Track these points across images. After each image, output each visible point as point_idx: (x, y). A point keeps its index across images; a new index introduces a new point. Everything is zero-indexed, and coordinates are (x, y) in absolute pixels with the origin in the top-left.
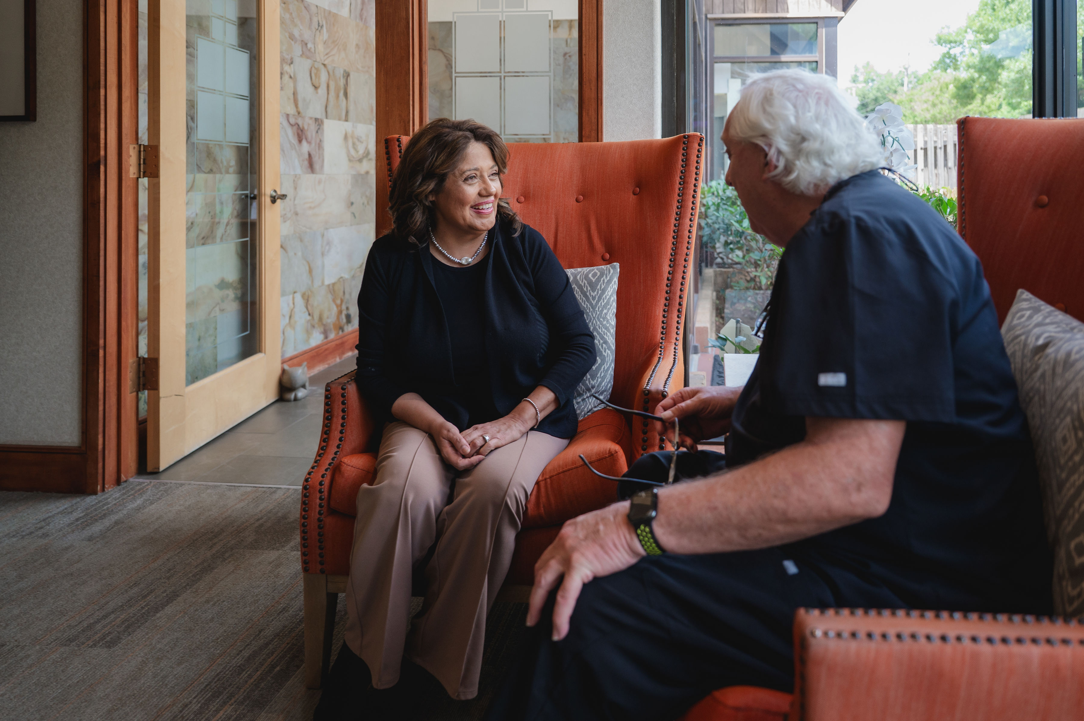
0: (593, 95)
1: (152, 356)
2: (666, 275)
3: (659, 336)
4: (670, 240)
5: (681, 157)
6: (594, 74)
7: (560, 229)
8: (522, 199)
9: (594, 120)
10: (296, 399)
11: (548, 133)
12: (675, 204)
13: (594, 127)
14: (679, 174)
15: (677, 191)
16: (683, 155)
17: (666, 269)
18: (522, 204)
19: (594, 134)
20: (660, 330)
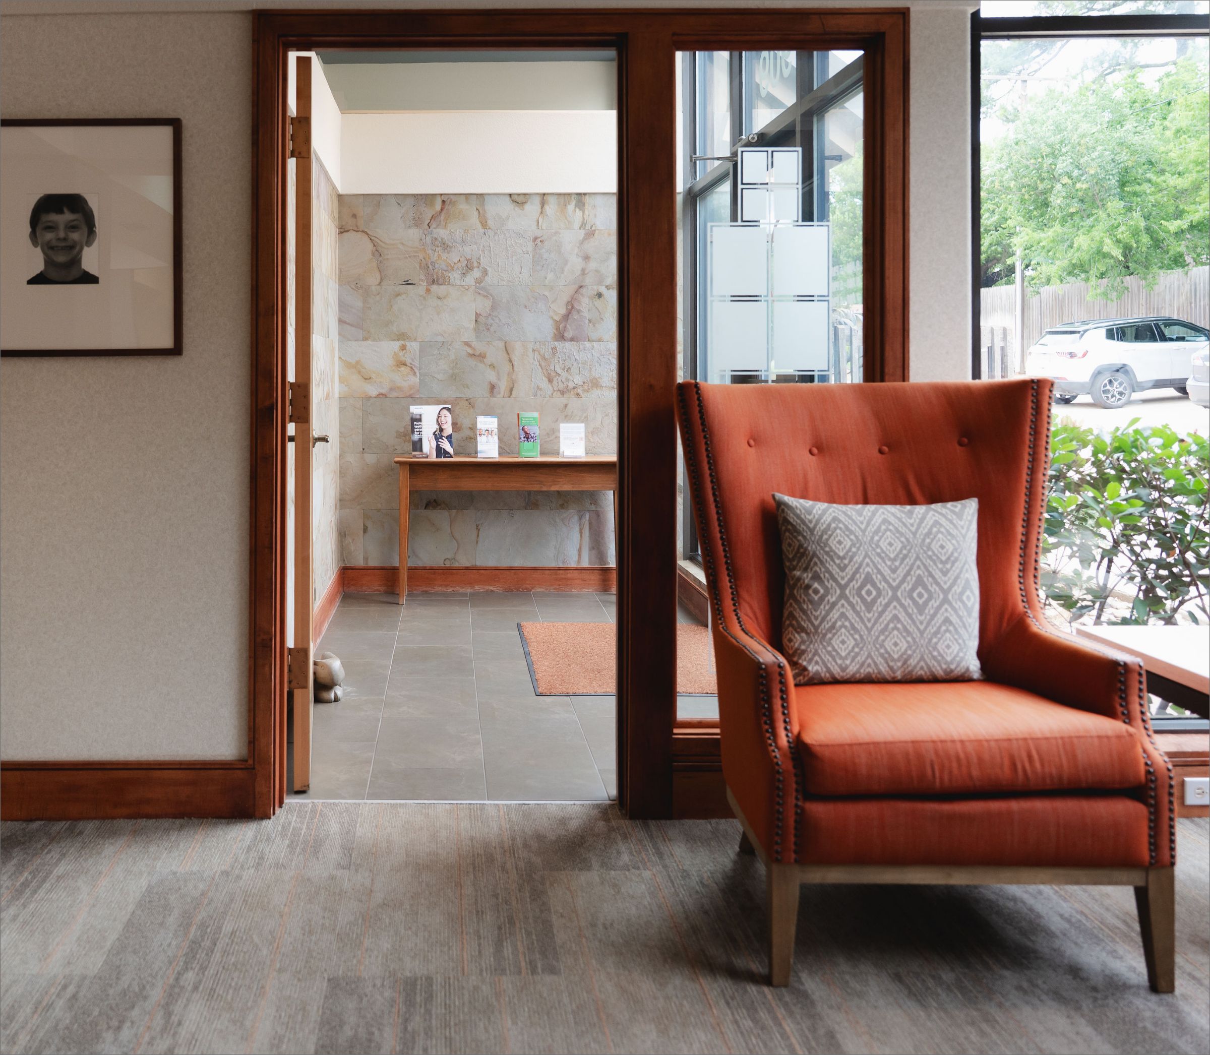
0: (899, 325)
1: (300, 646)
2: (1020, 537)
3: (1021, 605)
4: (1023, 498)
5: (1030, 404)
6: (900, 301)
7: (869, 485)
8: (815, 450)
9: (899, 355)
10: (336, 700)
11: (826, 369)
12: (1026, 457)
13: (900, 364)
14: (1029, 423)
15: (1028, 442)
16: (1033, 401)
17: (1020, 530)
18: (813, 457)
19: (899, 372)
20: (1020, 598)
